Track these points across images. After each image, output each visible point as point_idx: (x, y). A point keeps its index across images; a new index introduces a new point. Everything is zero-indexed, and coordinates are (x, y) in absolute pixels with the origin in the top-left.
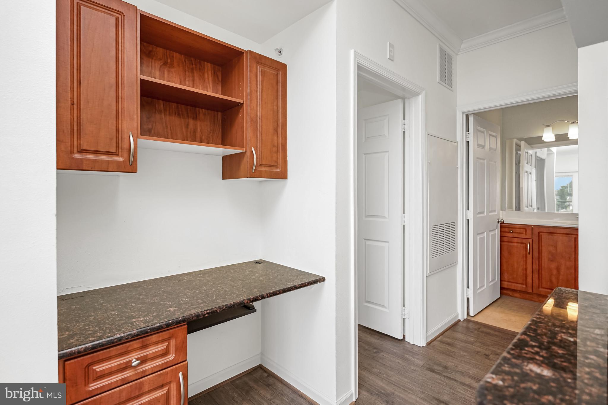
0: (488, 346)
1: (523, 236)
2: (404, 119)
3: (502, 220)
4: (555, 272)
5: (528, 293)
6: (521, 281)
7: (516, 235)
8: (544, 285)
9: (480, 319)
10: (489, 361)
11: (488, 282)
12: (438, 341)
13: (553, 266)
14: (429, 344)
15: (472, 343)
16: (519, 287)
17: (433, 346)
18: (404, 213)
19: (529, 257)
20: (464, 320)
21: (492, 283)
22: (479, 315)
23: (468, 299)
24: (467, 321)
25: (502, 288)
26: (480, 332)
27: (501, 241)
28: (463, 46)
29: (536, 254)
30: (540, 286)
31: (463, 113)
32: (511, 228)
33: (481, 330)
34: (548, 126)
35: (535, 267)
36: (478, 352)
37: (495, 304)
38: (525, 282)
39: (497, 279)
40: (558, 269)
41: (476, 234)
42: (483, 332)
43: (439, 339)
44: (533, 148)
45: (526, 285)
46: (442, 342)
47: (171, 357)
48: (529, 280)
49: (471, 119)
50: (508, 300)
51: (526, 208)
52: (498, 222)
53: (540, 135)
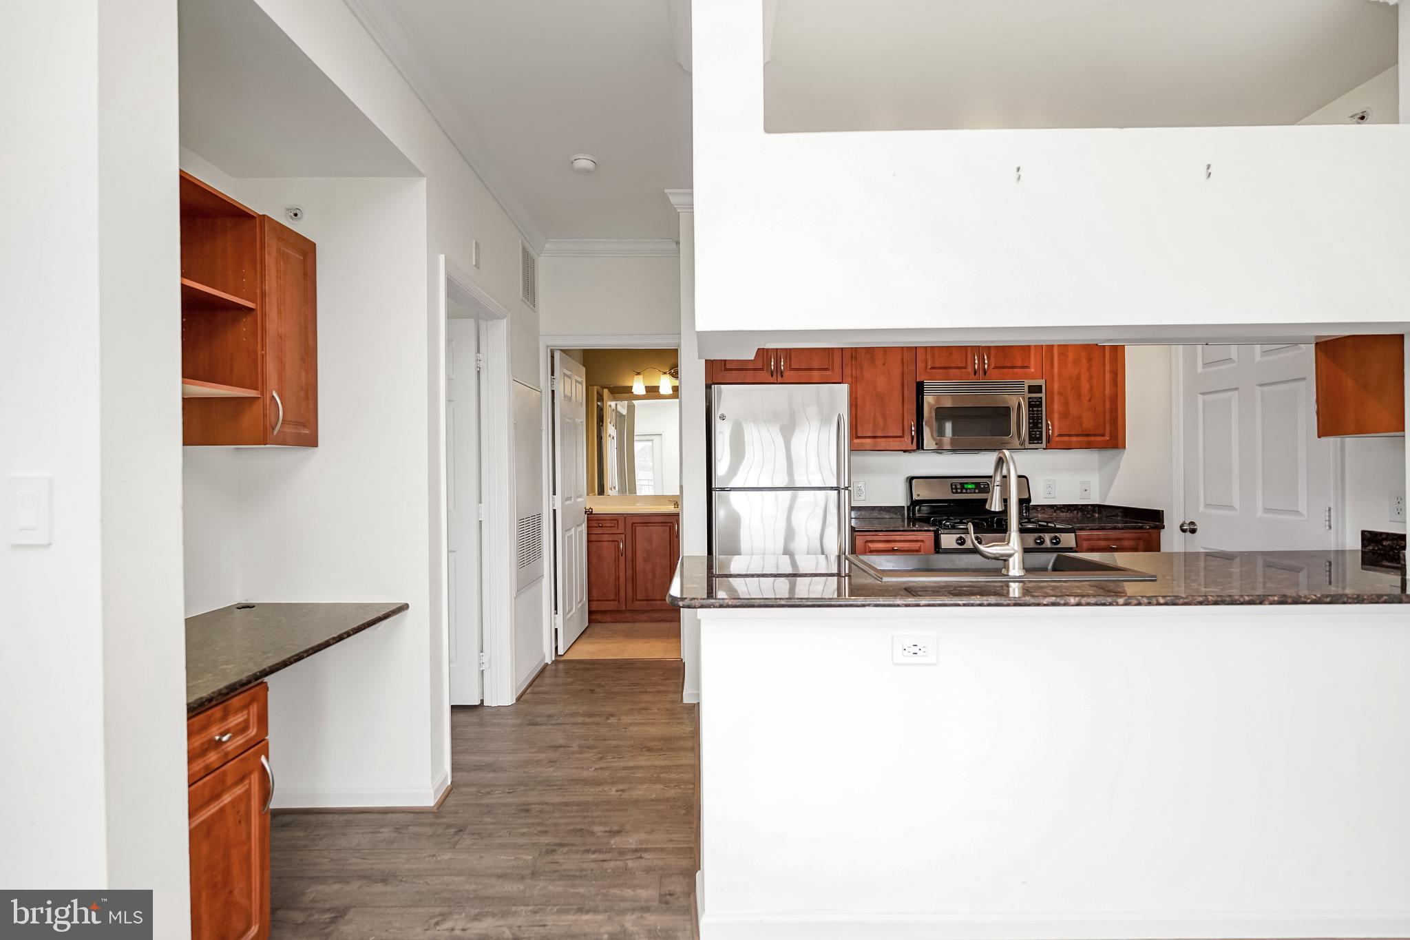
0: (590, 681)
1: (614, 531)
2: (479, 351)
3: (590, 508)
4: (650, 576)
5: (621, 612)
6: (612, 597)
7: (606, 531)
8: (640, 596)
9: (571, 656)
10: (595, 695)
11: (577, 604)
12: (529, 693)
13: (649, 567)
14: (518, 699)
15: (572, 684)
16: (610, 606)
17: (525, 701)
18: (480, 502)
19: (622, 559)
20: (553, 662)
21: (580, 605)
22: (569, 652)
23: (556, 630)
24: (555, 662)
25: (590, 612)
26: (577, 670)
27: (589, 541)
28: (547, 246)
29: (629, 555)
30: (635, 599)
31: (547, 347)
32: (601, 520)
33: (577, 667)
34: (638, 374)
35: (629, 573)
36: (581, 690)
37: (585, 636)
38: (617, 598)
39: (585, 599)
40: (653, 571)
41: (565, 530)
42: (579, 670)
43: (528, 691)
44: (615, 399)
45: (619, 601)
46: (533, 693)
47: (253, 732)
48: (622, 593)
49: (557, 355)
50: (598, 628)
51: (610, 491)
52: (586, 512)
53: (630, 385)
